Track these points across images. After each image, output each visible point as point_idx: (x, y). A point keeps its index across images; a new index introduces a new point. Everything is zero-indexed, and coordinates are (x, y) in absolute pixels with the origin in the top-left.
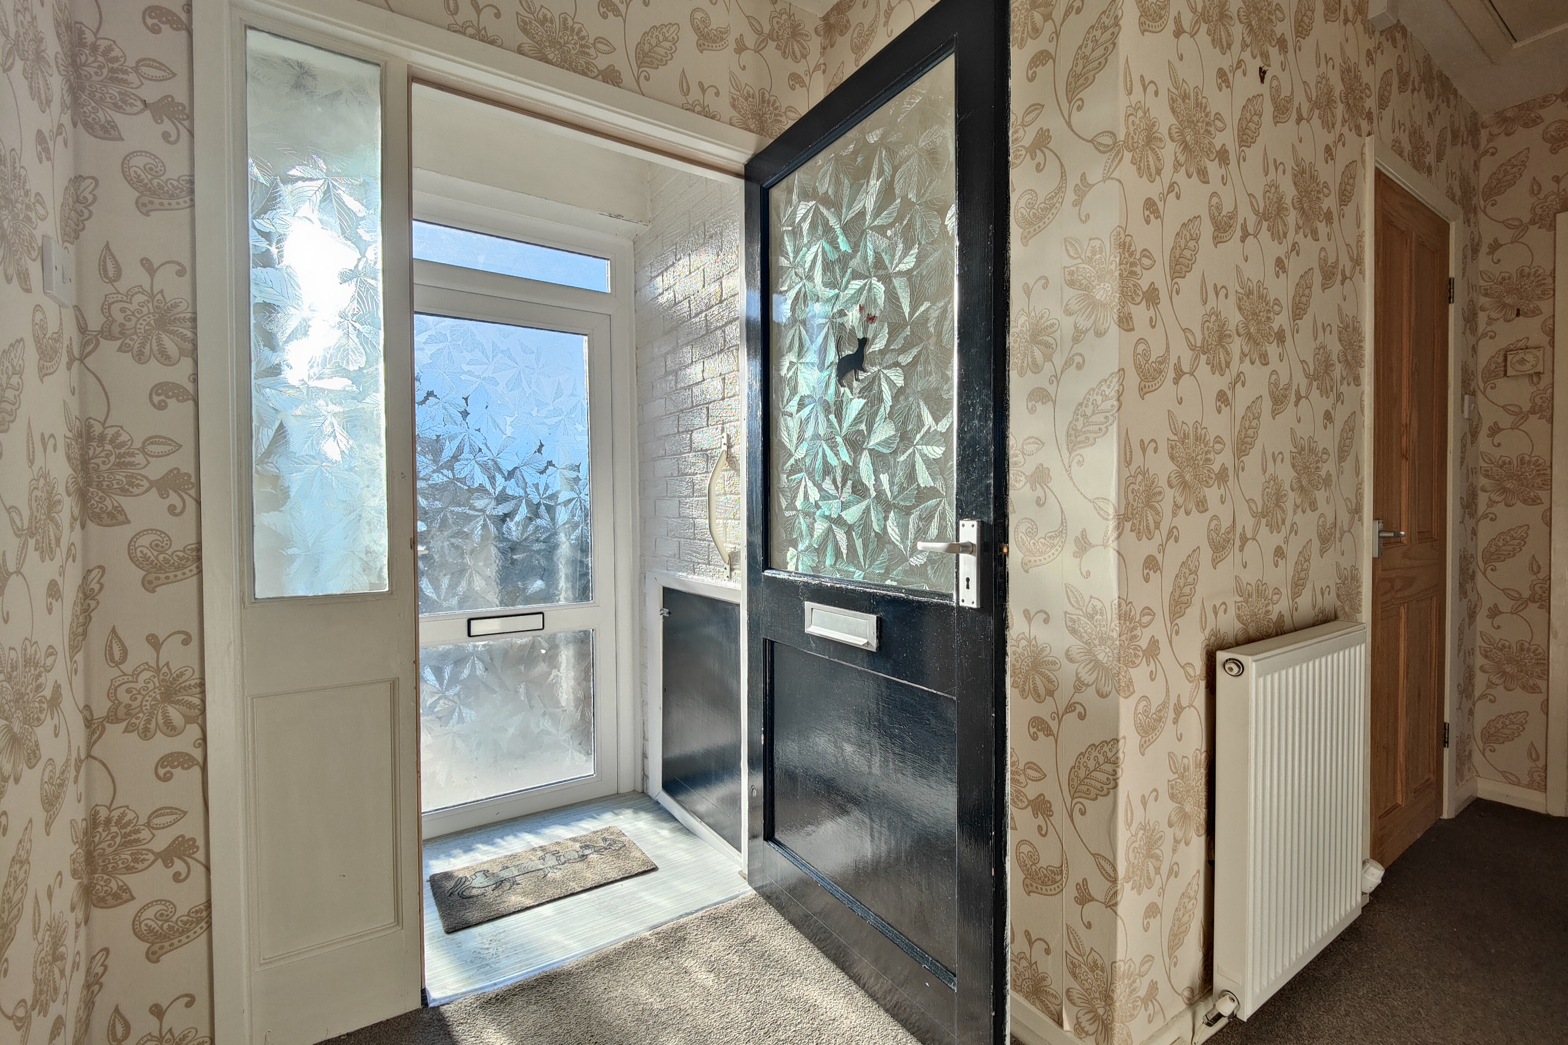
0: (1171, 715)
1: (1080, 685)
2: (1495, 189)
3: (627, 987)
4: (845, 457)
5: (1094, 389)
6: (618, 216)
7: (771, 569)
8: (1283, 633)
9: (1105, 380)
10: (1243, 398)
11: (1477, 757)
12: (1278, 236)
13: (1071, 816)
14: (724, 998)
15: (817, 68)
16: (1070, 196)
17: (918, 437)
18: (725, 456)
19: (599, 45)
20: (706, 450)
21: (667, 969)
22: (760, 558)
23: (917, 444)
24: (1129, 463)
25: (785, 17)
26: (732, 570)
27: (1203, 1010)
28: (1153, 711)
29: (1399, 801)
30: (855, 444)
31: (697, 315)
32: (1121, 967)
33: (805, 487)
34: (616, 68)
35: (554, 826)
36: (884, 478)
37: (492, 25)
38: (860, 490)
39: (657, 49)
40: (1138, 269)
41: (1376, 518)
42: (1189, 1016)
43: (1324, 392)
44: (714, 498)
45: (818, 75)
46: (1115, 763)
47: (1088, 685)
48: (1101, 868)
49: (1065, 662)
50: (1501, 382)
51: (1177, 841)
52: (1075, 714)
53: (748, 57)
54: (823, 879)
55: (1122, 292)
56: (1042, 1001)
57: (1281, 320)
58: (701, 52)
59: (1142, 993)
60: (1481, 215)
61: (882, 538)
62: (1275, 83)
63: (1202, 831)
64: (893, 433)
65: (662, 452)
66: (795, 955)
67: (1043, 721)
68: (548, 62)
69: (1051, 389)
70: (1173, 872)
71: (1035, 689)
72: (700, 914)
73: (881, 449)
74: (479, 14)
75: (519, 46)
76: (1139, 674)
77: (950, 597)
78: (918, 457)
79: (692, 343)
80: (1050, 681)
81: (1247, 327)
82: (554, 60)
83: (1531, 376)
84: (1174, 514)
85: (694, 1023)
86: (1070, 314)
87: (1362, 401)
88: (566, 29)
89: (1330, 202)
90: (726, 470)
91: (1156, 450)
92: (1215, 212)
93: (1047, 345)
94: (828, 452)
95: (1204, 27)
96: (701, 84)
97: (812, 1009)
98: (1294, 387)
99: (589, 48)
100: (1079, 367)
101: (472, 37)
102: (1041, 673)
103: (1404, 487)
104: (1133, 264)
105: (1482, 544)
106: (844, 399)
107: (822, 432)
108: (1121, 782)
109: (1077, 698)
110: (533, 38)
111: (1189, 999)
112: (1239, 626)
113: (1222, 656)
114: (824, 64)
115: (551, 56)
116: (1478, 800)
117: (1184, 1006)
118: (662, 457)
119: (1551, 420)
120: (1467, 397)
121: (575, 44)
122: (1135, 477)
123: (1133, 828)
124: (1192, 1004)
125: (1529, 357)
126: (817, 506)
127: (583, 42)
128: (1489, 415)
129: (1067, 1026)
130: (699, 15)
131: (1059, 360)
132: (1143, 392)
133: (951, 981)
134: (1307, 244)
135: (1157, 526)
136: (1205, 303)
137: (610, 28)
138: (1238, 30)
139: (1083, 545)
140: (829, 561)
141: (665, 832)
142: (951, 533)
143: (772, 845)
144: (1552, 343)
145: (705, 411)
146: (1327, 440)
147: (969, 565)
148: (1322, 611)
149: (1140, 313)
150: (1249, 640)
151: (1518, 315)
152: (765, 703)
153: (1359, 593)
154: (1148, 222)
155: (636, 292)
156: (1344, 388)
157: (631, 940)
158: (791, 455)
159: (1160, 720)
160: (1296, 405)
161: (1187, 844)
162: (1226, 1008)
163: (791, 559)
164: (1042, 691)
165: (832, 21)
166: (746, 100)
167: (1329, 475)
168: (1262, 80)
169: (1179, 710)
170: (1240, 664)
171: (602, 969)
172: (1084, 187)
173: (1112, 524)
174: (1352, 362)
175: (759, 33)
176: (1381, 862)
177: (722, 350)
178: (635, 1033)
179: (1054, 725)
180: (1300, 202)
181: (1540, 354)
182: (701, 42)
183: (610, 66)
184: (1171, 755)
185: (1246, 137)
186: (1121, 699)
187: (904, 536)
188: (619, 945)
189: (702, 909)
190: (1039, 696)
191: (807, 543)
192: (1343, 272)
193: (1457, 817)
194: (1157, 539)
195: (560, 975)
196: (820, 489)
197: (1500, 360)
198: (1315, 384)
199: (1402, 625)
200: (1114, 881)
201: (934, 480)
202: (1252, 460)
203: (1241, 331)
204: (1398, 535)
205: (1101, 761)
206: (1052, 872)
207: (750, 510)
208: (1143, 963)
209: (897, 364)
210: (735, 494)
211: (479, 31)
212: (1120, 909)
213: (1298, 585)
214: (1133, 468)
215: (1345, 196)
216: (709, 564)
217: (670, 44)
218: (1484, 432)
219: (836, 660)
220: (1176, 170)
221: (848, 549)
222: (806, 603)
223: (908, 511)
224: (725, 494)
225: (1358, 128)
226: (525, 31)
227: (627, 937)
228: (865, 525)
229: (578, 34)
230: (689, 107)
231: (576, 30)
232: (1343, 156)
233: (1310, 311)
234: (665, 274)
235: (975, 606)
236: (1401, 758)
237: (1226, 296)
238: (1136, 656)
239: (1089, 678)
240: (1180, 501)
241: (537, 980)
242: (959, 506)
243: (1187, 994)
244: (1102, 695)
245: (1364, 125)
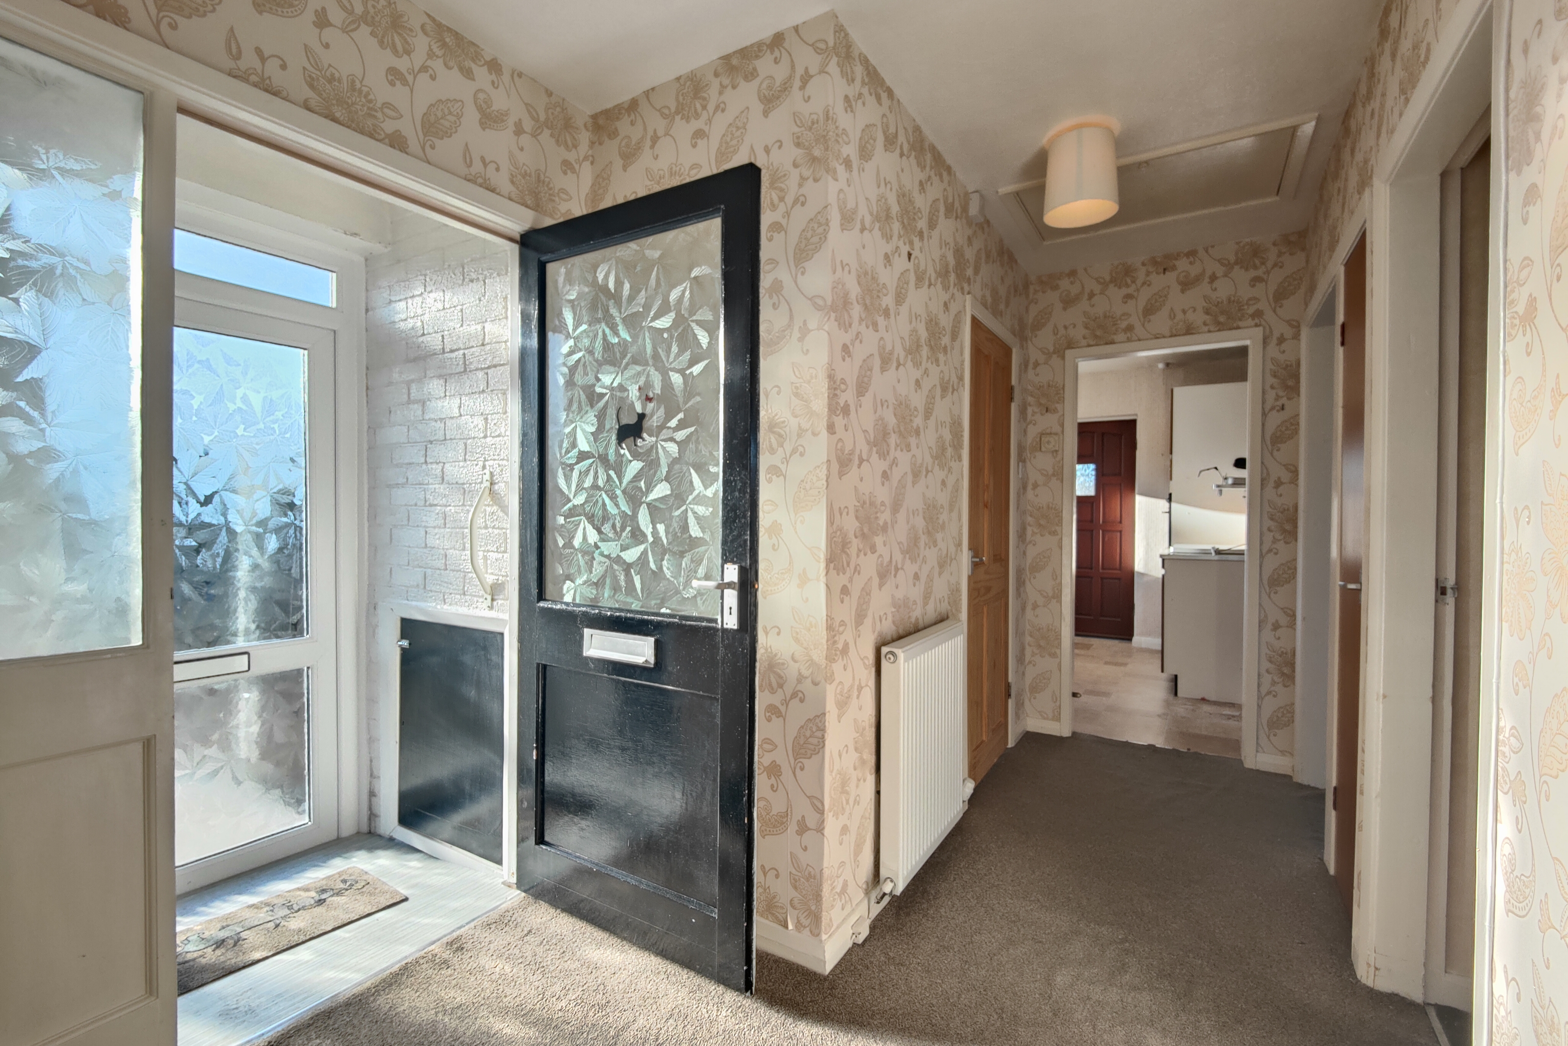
0: (856, 693)
1: (800, 679)
2: (1038, 326)
3: (414, 1000)
4: (624, 507)
5: (811, 472)
6: (355, 234)
7: (545, 600)
8: (919, 631)
9: (819, 467)
10: (896, 474)
11: (1027, 703)
12: (917, 364)
13: (794, 773)
14: (513, 984)
15: (586, 158)
16: (796, 334)
17: (691, 498)
18: (487, 491)
19: (386, 110)
20: (463, 484)
21: (450, 976)
22: (535, 591)
23: (690, 503)
24: (832, 524)
25: (558, 109)
26: (493, 600)
27: (874, 895)
28: (845, 691)
29: (984, 738)
30: (634, 498)
31: (452, 351)
32: (826, 872)
33: (584, 529)
34: (403, 134)
35: (272, 883)
36: (661, 528)
37: (278, 78)
38: (638, 536)
39: (442, 121)
40: (838, 392)
41: (970, 549)
42: (866, 902)
43: (942, 467)
44: (476, 532)
45: (587, 165)
46: (823, 730)
47: (806, 678)
48: (813, 804)
49: (792, 663)
50: (1038, 454)
51: (859, 780)
52: (797, 699)
53: (525, 139)
54: (597, 865)
55: (829, 408)
56: (773, 914)
57: (918, 421)
58: (484, 129)
59: (838, 890)
60: (1029, 342)
61: (658, 574)
62: (917, 261)
63: (873, 771)
64: (669, 492)
65: (402, 480)
66: (571, 935)
67: (776, 707)
68: (335, 120)
69: (783, 467)
70: (857, 802)
71: (770, 685)
72: (472, 925)
73: (657, 504)
74: (263, 64)
75: (306, 101)
76: (837, 667)
77: (715, 621)
78: (690, 514)
79: (445, 378)
80: (781, 677)
81: (899, 427)
82: (342, 119)
83: (1053, 452)
84: (858, 556)
85: (490, 1009)
86: (796, 417)
87: (962, 471)
88: (354, 90)
89: (946, 340)
90: (488, 505)
91: (848, 514)
92: (881, 349)
93: (780, 436)
94: (607, 501)
95: (877, 225)
96: (483, 159)
97: (594, 971)
98: (925, 465)
99: (376, 111)
100: (802, 455)
101: (255, 85)
102: (775, 672)
103: (986, 526)
104: (835, 389)
105: (1029, 560)
106: (624, 459)
107: (601, 483)
108: (827, 743)
109: (798, 688)
110: (320, 95)
111: (866, 890)
112: (894, 628)
113: (885, 650)
114: (593, 156)
115: (338, 115)
116: (1028, 733)
117: (863, 895)
118: (403, 485)
119: (1062, 482)
120: (1020, 464)
121: (363, 106)
122: (836, 532)
123: (834, 774)
124: (867, 893)
125: (1052, 440)
126: (597, 547)
127: (371, 105)
128: (1034, 476)
129: (790, 927)
130: (481, 96)
131: (788, 447)
132: (841, 474)
133: (712, 911)
134: (934, 370)
135: (848, 564)
136: (875, 412)
137: (398, 95)
138: (896, 226)
139: (804, 580)
140: (607, 593)
141: (413, 863)
142: (717, 573)
143: (544, 847)
144: (1063, 432)
145: (462, 446)
146: (943, 498)
147: (731, 598)
148: (940, 614)
149: (839, 421)
150: (900, 637)
151: (1047, 411)
152: (537, 721)
153: (961, 600)
154: (844, 360)
155: (367, 310)
156: (953, 464)
157: (406, 961)
158: (569, 500)
159: (848, 697)
160: (926, 477)
161: (865, 781)
162: (887, 888)
163: (568, 591)
164: (775, 684)
165: (601, 122)
166: (524, 178)
167: (944, 523)
168: (909, 259)
169: (860, 689)
170: (892, 653)
171: (382, 993)
172: (805, 332)
173: (823, 565)
174: (957, 447)
175: (536, 120)
176: (974, 779)
177: (483, 391)
178: (433, 1033)
179: (783, 709)
180: (930, 341)
181: (1057, 438)
182: (483, 120)
183: (396, 131)
184: (855, 720)
185: (900, 299)
186: (828, 686)
187: (677, 575)
188: (396, 968)
189: (473, 920)
190: (773, 689)
191: (585, 578)
192: (953, 386)
193: (1016, 745)
194: (848, 574)
195: (336, 1008)
196: (600, 532)
197: (1038, 440)
198: (936, 462)
199: (985, 620)
200: (821, 812)
201: (703, 532)
202: (901, 516)
203: (896, 430)
204: (981, 560)
205: (814, 730)
206: (781, 816)
207: (522, 545)
208: (839, 868)
209: (672, 439)
210: (498, 528)
211: (263, 80)
212: (826, 832)
213: (927, 597)
214: (835, 526)
215: (955, 335)
216: (464, 594)
217: (455, 118)
218: (1030, 487)
219: (615, 677)
220: (860, 324)
221: (626, 583)
222: (585, 630)
223: (682, 554)
224: (486, 527)
225: (962, 289)
226: (312, 87)
227: (399, 961)
228: (643, 564)
229: (366, 97)
230: (471, 177)
231: (364, 93)
232: (954, 308)
233: (934, 415)
234: (410, 301)
235: (736, 627)
236: (985, 709)
237: (888, 407)
238: (836, 655)
239: (805, 673)
240: (861, 546)
241: (312, 1018)
242: (724, 554)
243: (864, 886)
244: (815, 684)
245: (966, 286)
